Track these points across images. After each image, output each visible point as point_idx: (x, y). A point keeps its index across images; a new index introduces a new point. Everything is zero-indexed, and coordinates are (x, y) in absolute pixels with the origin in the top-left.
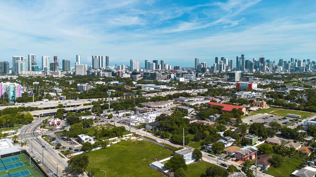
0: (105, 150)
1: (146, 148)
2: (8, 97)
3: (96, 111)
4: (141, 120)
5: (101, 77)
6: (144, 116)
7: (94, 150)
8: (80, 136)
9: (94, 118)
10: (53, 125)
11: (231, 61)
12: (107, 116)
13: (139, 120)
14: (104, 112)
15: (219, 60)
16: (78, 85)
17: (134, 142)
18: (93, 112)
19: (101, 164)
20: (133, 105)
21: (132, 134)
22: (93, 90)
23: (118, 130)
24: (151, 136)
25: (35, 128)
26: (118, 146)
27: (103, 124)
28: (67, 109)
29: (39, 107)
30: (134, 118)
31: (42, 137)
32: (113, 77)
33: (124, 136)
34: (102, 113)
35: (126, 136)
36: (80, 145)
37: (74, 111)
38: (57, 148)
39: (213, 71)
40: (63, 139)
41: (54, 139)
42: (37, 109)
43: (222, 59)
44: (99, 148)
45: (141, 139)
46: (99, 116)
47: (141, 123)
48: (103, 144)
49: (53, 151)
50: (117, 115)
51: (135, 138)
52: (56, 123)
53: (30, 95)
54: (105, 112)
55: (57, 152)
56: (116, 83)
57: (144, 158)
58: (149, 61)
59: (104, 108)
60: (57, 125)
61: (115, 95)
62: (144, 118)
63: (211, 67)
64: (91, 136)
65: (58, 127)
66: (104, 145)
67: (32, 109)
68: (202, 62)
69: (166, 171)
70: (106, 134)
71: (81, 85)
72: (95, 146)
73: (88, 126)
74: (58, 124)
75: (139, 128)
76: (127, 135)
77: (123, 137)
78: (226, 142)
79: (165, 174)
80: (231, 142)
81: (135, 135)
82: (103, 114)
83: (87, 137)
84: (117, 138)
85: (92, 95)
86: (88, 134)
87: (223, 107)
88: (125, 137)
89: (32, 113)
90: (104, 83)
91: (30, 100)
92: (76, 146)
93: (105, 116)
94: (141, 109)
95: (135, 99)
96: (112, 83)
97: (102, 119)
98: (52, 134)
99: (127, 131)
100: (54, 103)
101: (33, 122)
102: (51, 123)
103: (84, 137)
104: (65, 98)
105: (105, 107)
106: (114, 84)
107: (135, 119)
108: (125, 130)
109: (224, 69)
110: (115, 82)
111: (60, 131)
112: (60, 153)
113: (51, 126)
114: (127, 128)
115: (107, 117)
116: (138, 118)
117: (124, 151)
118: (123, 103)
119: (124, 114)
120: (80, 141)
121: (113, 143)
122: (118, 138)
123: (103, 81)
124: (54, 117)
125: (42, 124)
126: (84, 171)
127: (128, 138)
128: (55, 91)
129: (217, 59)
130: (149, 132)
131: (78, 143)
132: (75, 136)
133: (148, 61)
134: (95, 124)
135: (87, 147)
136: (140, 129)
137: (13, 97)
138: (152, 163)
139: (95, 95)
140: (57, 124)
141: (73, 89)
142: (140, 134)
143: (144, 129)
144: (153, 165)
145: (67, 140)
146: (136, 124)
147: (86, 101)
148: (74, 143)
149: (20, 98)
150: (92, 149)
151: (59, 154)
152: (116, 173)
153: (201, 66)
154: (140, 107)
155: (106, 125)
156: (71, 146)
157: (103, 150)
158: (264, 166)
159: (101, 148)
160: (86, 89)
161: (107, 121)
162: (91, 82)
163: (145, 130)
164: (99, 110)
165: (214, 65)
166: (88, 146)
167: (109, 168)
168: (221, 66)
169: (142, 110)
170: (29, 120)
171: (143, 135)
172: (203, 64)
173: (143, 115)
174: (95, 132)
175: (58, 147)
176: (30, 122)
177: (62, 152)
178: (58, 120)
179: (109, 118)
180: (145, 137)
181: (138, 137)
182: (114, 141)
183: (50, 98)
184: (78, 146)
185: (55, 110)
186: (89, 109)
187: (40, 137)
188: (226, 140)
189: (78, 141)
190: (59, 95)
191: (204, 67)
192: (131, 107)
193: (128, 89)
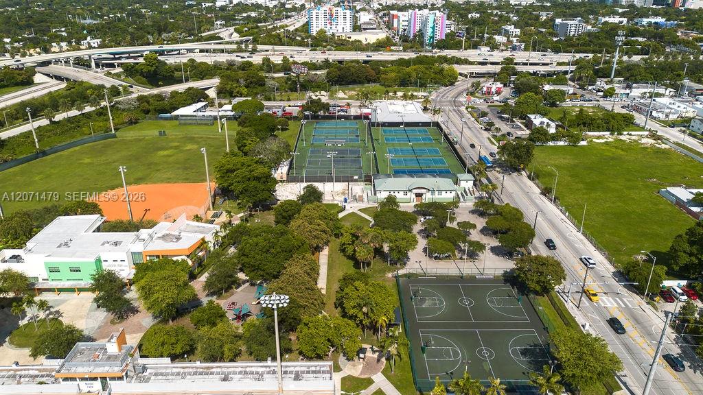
0: (575, 148)
1: (669, 162)
2: (423, 37)
3: (580, 79)
4: (684, 110)
5: (622, 7)
6: (699, 103)
7: (551, 143)
8: (532, 117)
9: (571, 92)
10: (489, 93)
12: (602, 91)
13: (679, 109)
14: (598, 83)
16: (558, 21)
17: (645, 148)
18: (572, 80)
19: (558, 167)
20: (679, 75)
21: (647, 133)
22: (589, 34)
23: (613, 118)
24: (693, 145)
25: (460, 94)
26: (604, 148)
27: (587, 104)
28: (519, 68)
29: (471, 59)
30: (668, 104)
31: (467, 108)
32: (654, 7)
33: (625, 133)
34: (593, 83)
35: (630, 135)
36: (528, 132)
37: (535, 74)
38: (486, 130)
40: (501, 118)
41: (484, 115)
42: (466, 62)
44: (562, 143)
45: (663, 146)
46: (584, 89)
47: (682, 117)
48: (572, 137)
49: (479, 132)
50: (628, 91)
51: (651, 141)
52: (493, 90)
53: (458, 36)
54: (601, 83)
55: (486, 134)
56: (656, 23)
57: (654, 178)
59: (600, 74)
60: (496, 95)
61: (642, 49)
62: (693, 107)
64: (552, 121)
65: (496, 98)
66: (574, 140)
67: (459, 61)
69: (696, 209)
70: (586, 122)
71: (564, 22)
72: (554, 138)
73: (553, 105)
74: (498, 92)
75: (672, 125)
76: (633, 133)
77: (621, 134)
79: (691, 213)
81: (653, 136)
82: (594, 87)
83: (545, 120)
84: (608, 133)
85: (583, 45)
86: (549, 117)
88: (628, 136)
89: (458, 68)
90: (625, 20)
91: (457, 46)
92: (520, 133)
93: (599, 91)
94: (696, 86)
95: (691, 63)
96: (645, 21)
97: (587, 96)
98: (484, 107)
99: (638, 126)
100: (498, 56)
101: (456, 83)
102: (485, 89)
103: (537, 120)
104: (523, 47)
105: (604, 74)
106: (650, 24)
107: (670, 106)
108: (632, 123)
110: (653, 20)
111: (499, 104)
112: (490, 137)
113: (485, 94)
114: (639, 119)
115: (601, 94)
116: (678, 104)
117: (613, 158)
118: (652, 67)
119: (645, 93)
120: (529, 124)
121: (595, 140)
122: (611, 134)
123: (622, 15)
124: (493, 80)
125: (471, 90)
126: (523, 169)
127: (633, 138)
128: (507, 33)
130: (695, 137)
131: (524, 128)
132: (523, 117)
134: (568, 104)
135: (539, 135)
136: (673, 127)
137: (431, 38)
138: (668, 189)
139: (589, 45)
140: (496, 93)
141: (544, 30)
142: (667, 136)
143: (683, 129)
144: (669, 192)
145: (507, 120)
146: (667, 116)
147: (565, 57)
148: (518, 127)
149: (442, 40)
150: (548, 140)
151: (489, 139)
152: (581, 186)
154: (698, 83)
155: (593, 107)
156: (512, 131)
157: (570, 148)
159: (566, 144)
160: (572, 33)
161: (598, 101)
162: (591, 17)
163: (684, 132)
164: (587, 77)
166: (542, 134)
167: (572, 176)
169: (697, 90)
170: (451, 80)
171: (673, 139)
173: (697, 100)
174: (562, 116)
175: (489, 127)
176: (452, 84)
177: (494, 136)
178: (499, 85)
179: (605, 96)
180: (678, 144)
181: (659, 141)
182: (598, 137)
183: (494, 47)
184: (523, 133)
185: (497, 69)
186: (566, 73)
187: (463, 109)
189: (526, 126)
190: (512, 42)
192: (671, 80)
193: (686, 38)
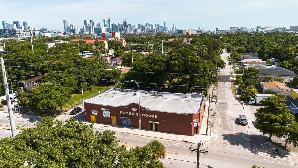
11: (99, 24)
15: (88, 23)
39: (82, 33)
43: (91, 22)
58: (7, 22)
63: (81, 29)
68: (71, 24)
78: (84, 55)
80: (89, 55)
87: (86, 42)
109: (93, 31)
129: (85, 22)
133: (5, 22)
153: (70, 27)
158: (117, 62)
165: (83, 27)
168: (90, 28)
172: (72, 26)
188: (84, 53)
191: (73, 28)
